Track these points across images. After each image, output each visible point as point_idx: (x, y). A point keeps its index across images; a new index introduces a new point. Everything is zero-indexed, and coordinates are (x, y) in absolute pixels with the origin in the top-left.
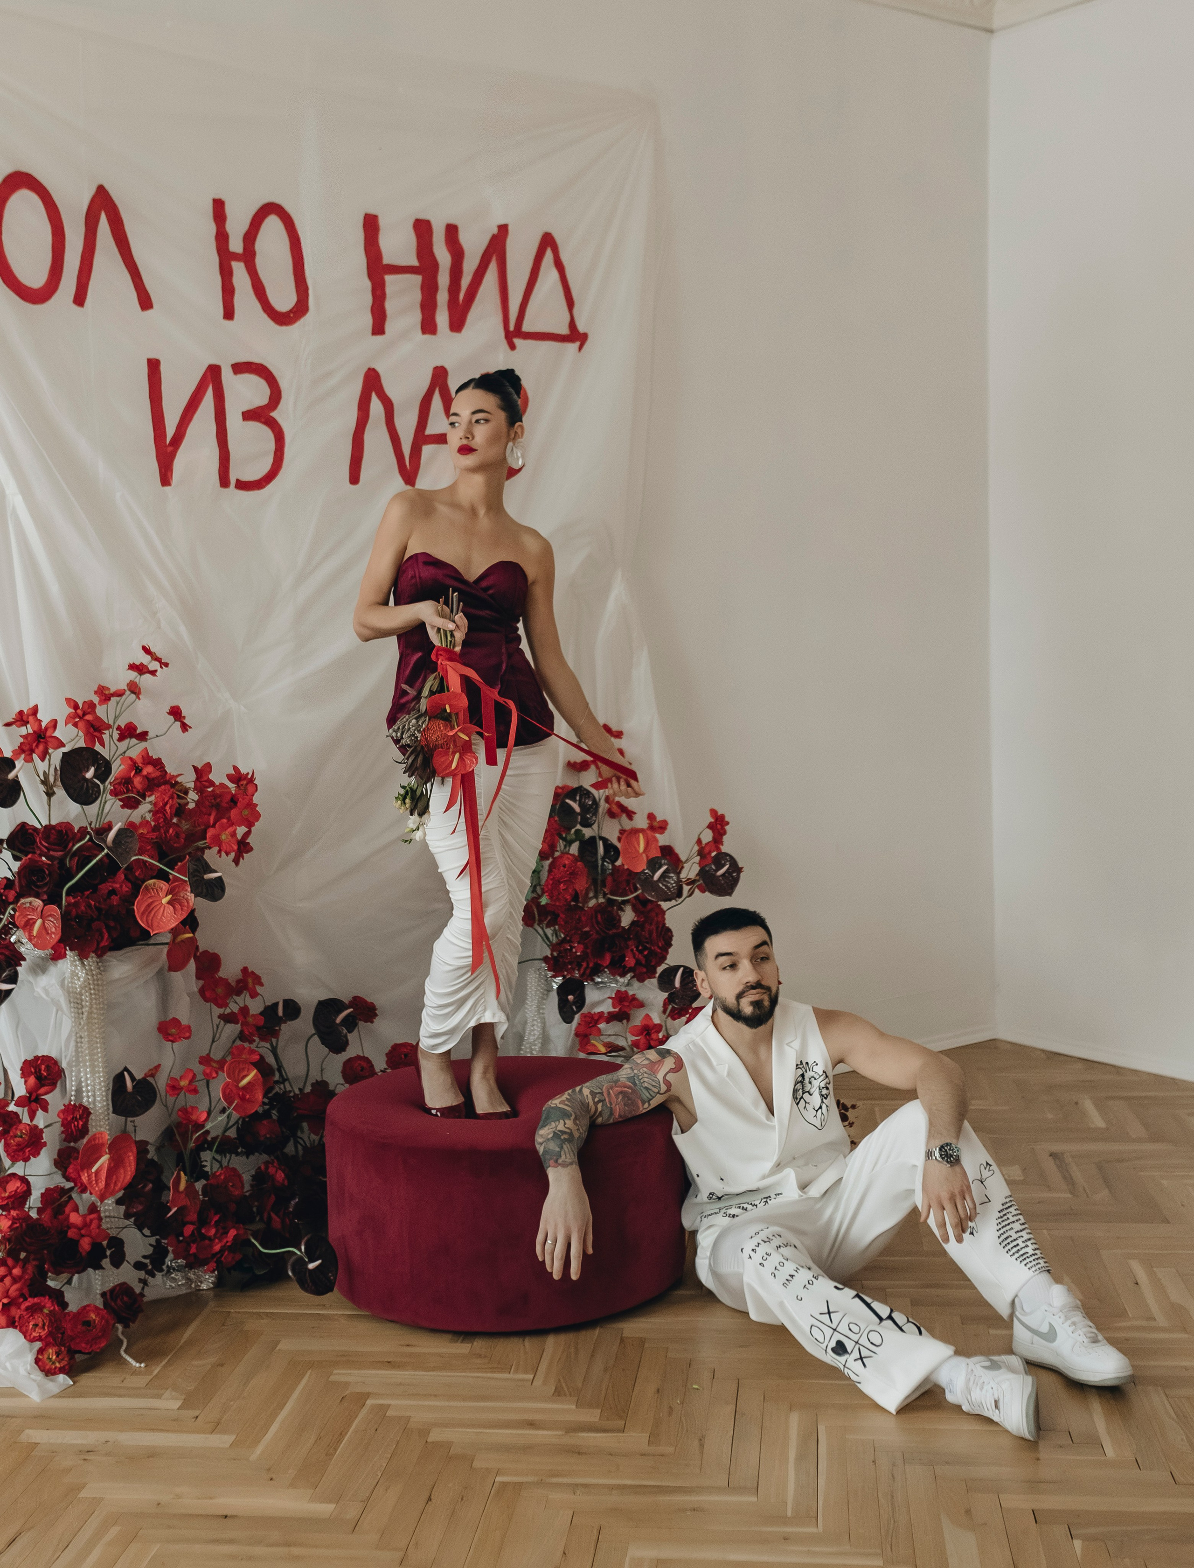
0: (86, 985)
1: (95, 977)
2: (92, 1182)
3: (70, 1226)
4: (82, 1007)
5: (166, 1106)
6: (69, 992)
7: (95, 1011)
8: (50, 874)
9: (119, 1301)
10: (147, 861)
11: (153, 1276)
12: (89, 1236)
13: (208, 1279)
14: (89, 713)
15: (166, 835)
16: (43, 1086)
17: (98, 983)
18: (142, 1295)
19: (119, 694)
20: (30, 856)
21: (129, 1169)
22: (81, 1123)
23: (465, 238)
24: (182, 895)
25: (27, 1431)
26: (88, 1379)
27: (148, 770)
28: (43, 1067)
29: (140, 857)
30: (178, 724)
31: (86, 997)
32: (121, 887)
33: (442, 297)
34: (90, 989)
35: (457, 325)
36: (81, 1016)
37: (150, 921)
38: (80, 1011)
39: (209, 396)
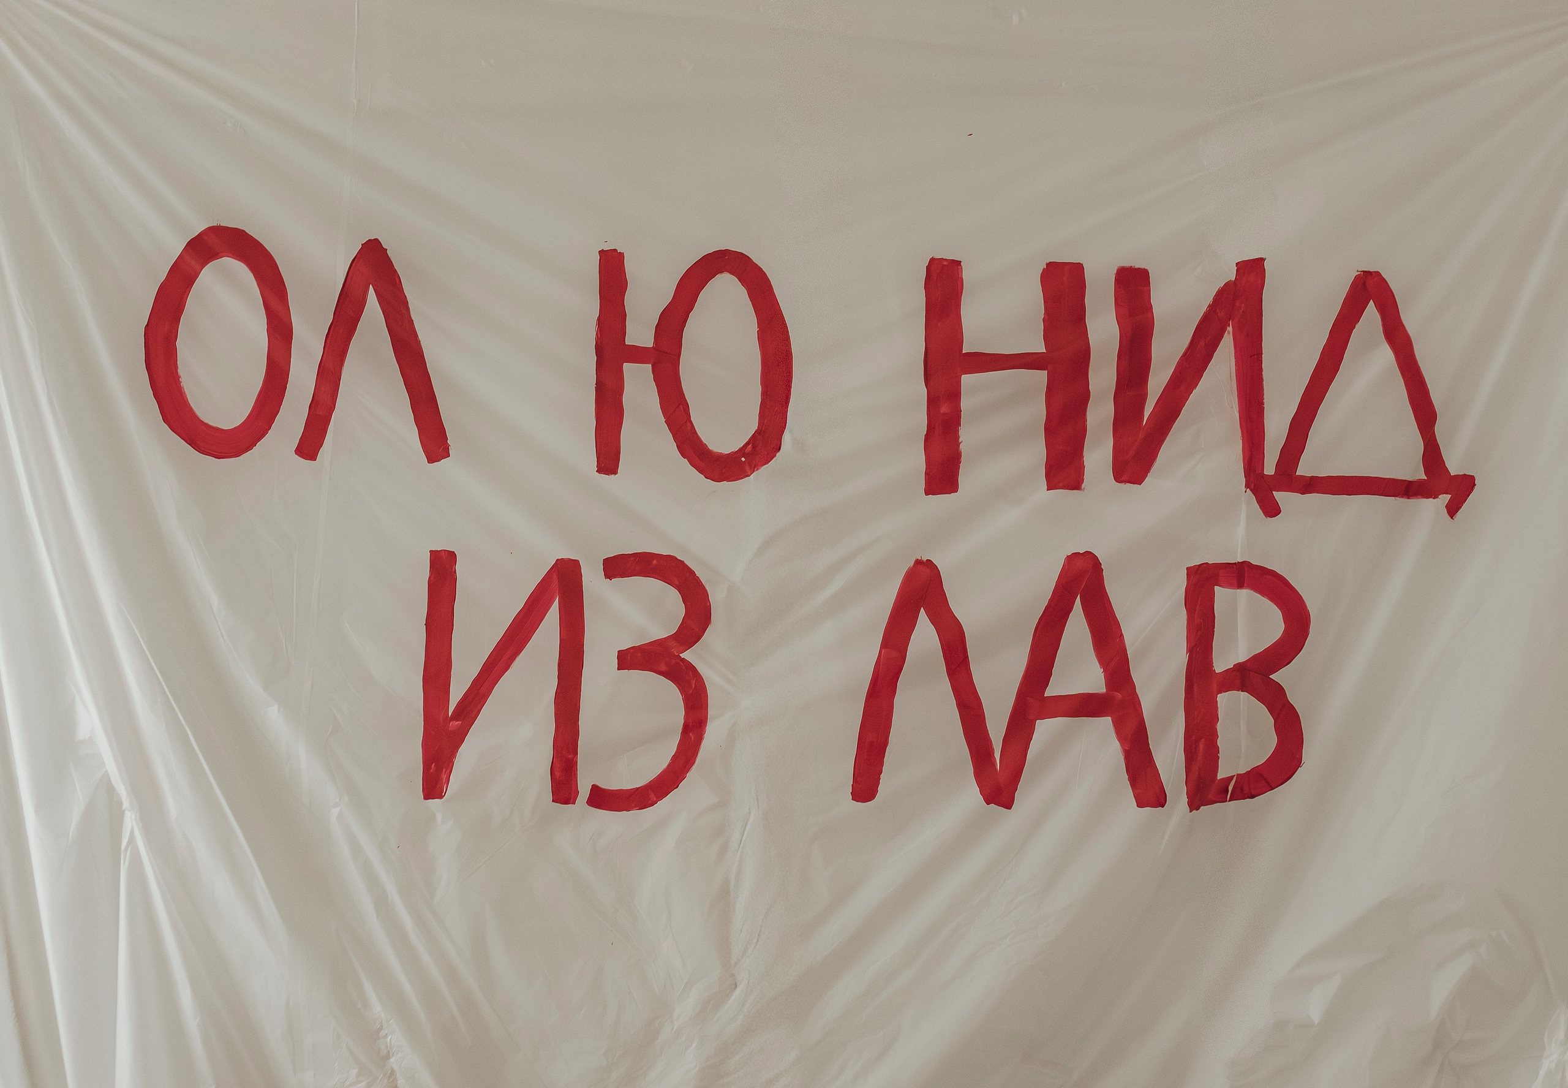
33: (1100, 413)
35: (1134, 466)
39: (552, 620)
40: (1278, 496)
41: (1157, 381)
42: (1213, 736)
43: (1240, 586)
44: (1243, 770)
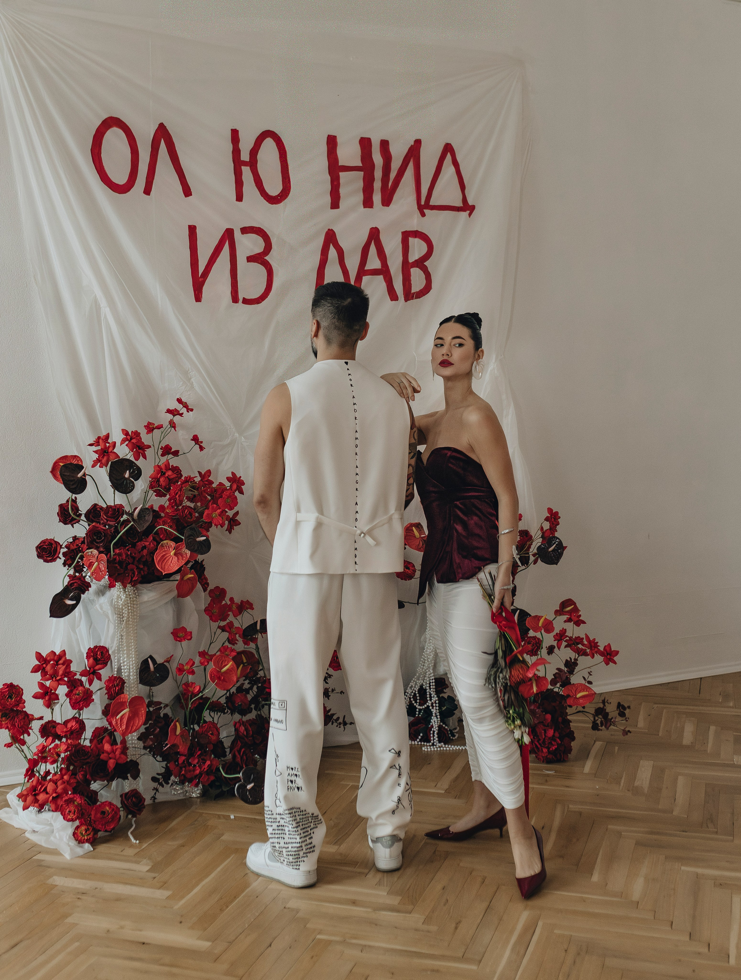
0: (125, 604)
1: (131, 599)
2: (118, 725)
3: (104, 752)
4: (123, 617)
5: (176, 681)
6: (115, 608)
7: (131, 620)
8: (104, 536)
9: (130, 800)
10: (167, 529)
11: (163, 786)
12: (115, 759)
13: (197, 791)
14: (134, 438)
15: (183, 513)
16: (97, 664)
17: (133, 603)
18: (154, 798)
19: (160, 427)
20: (94, 524)
21: (141, 718)
22: (117, 688)
23: (393, 149)
24: (183, 551)
25: (55, 877)
26: (103, 848)
27: (169, 473)
28: (99, 653)
29: (162, 526)
30: (197, 446)
31: (125, 611)
32: (150, 544)
33: (377, 185)
34: (129, 606)
35: (387, 201)
36: (122, 622)
37: (163, 567)
38: (121, 620)
39: (226, 247)
40: (426, 211)
41: (393, 175)
42: (409, 280)
43: (416, 237)
44: (418, 290)
